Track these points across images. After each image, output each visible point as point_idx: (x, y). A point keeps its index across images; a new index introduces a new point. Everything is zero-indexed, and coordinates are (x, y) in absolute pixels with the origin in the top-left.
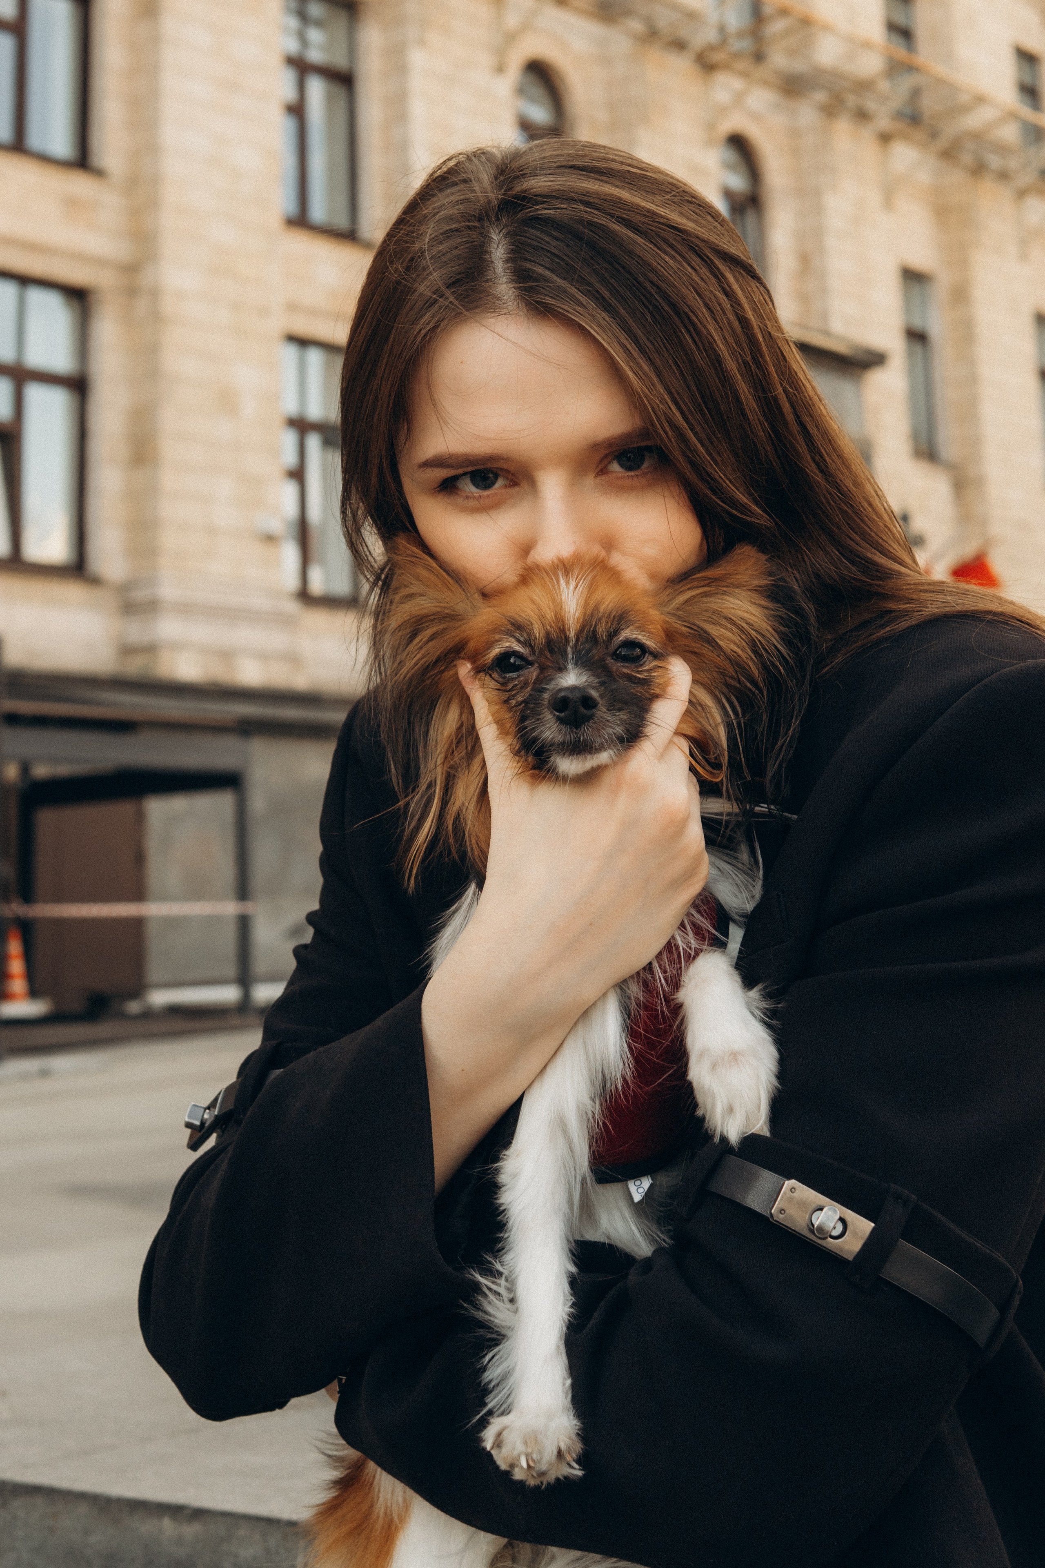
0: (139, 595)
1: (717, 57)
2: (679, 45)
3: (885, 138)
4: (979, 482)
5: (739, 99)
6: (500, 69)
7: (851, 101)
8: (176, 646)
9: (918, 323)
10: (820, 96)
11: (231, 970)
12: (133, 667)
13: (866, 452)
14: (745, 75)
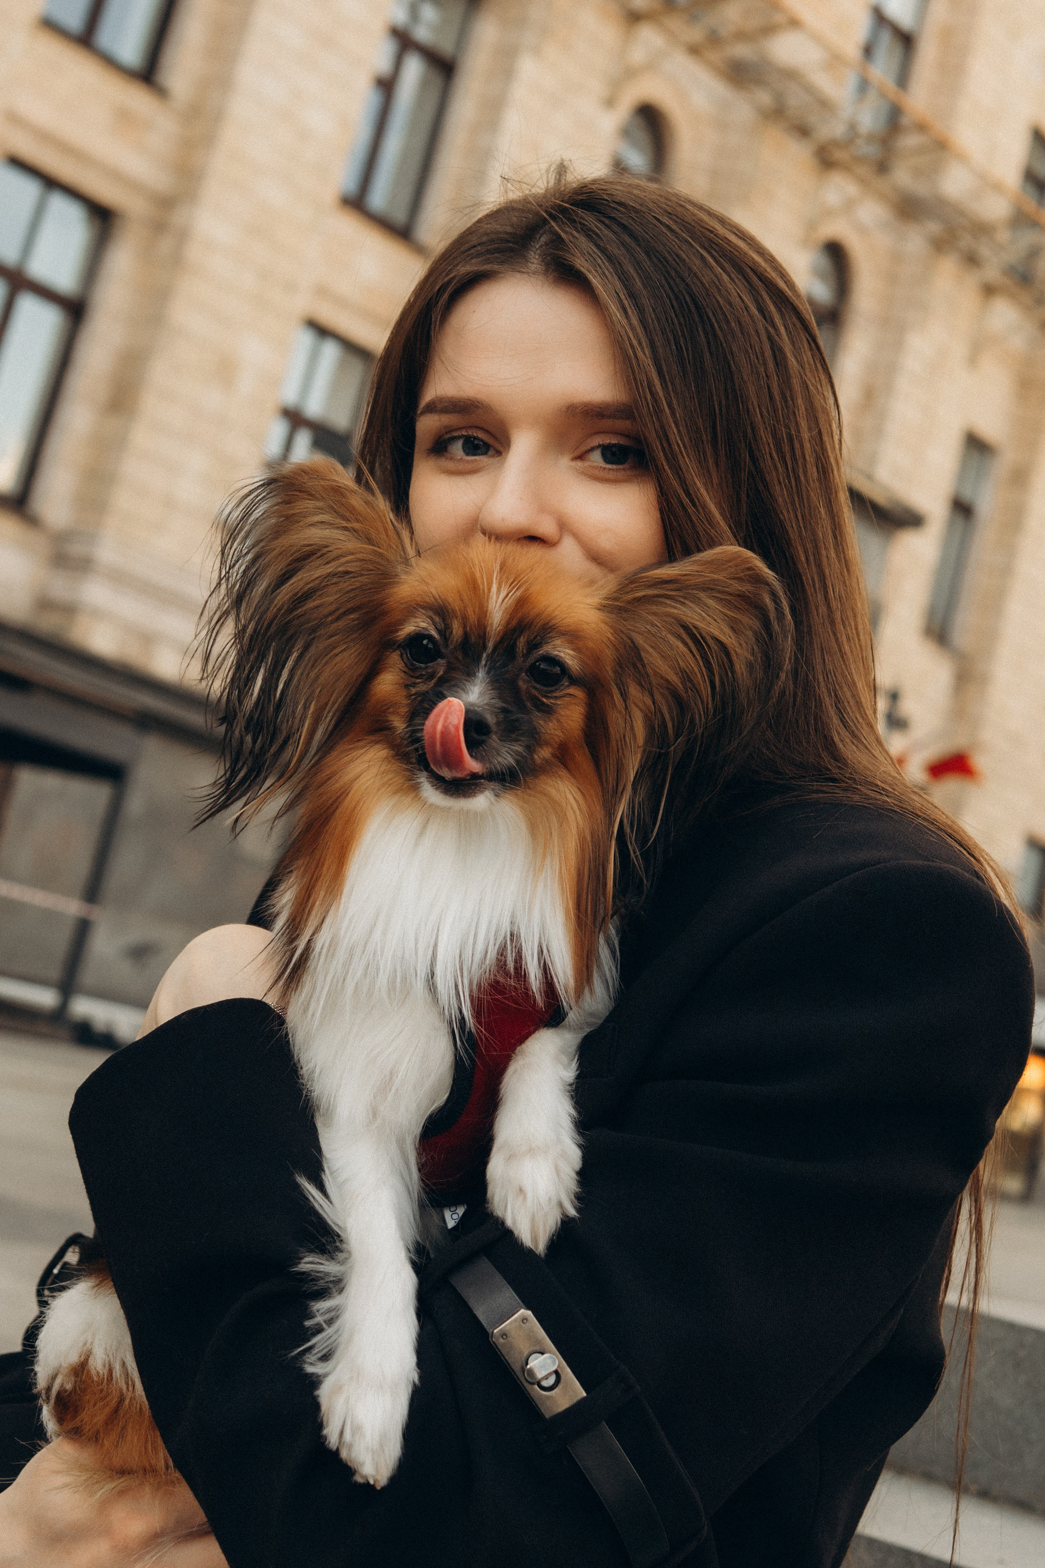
0: (76, 549)
1: (839, 155)
2: (803, 131)
3: (989, 291)
4: (984, 680)
5: (849, 206)
6: (610, 102)
7: (966, 241)
8: (97, 614)
9: (967, 494)
10: (934, 227)
11: (55, 972)
12: (47, 624)
13: (876, 616)
14: (863, 182)
